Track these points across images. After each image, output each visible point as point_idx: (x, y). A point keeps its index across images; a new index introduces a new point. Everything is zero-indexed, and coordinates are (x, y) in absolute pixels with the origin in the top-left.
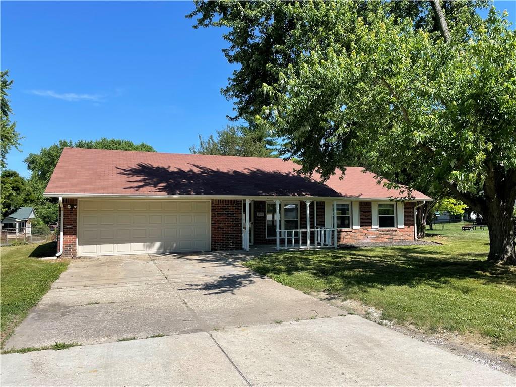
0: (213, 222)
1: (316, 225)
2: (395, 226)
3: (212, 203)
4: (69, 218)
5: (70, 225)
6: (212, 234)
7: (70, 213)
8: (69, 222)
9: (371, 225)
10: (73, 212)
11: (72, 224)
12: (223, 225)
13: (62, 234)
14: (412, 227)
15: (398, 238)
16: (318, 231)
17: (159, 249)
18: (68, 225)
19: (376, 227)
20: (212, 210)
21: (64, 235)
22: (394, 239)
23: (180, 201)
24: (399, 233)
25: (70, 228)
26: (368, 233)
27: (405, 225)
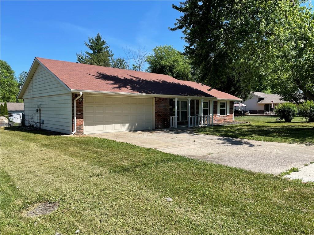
0: (156, 111)
1: (195, 114)
2: (226, 114)
3: (155, 100)
4: (79, 108)
5: (80, 112)
6: (156, 119)
7: (79, 104)
8: (79, 111)
9: (217, 114)
10: (81, 104)
11: (81, 112)
12: (161, 113)
13: (75, 118)
14: (232, 114)
15: (227, 121)
16: (194, 117)
17: (128, 128)
18: (78, 112)
19: (219, 115)
20: (155, 104)
21: (77, 119)
22: (226, 121)
23: (138, 98)
24: (227, 118)
25: (80, 115)
26: (216, 118)
27: (230, 114)
